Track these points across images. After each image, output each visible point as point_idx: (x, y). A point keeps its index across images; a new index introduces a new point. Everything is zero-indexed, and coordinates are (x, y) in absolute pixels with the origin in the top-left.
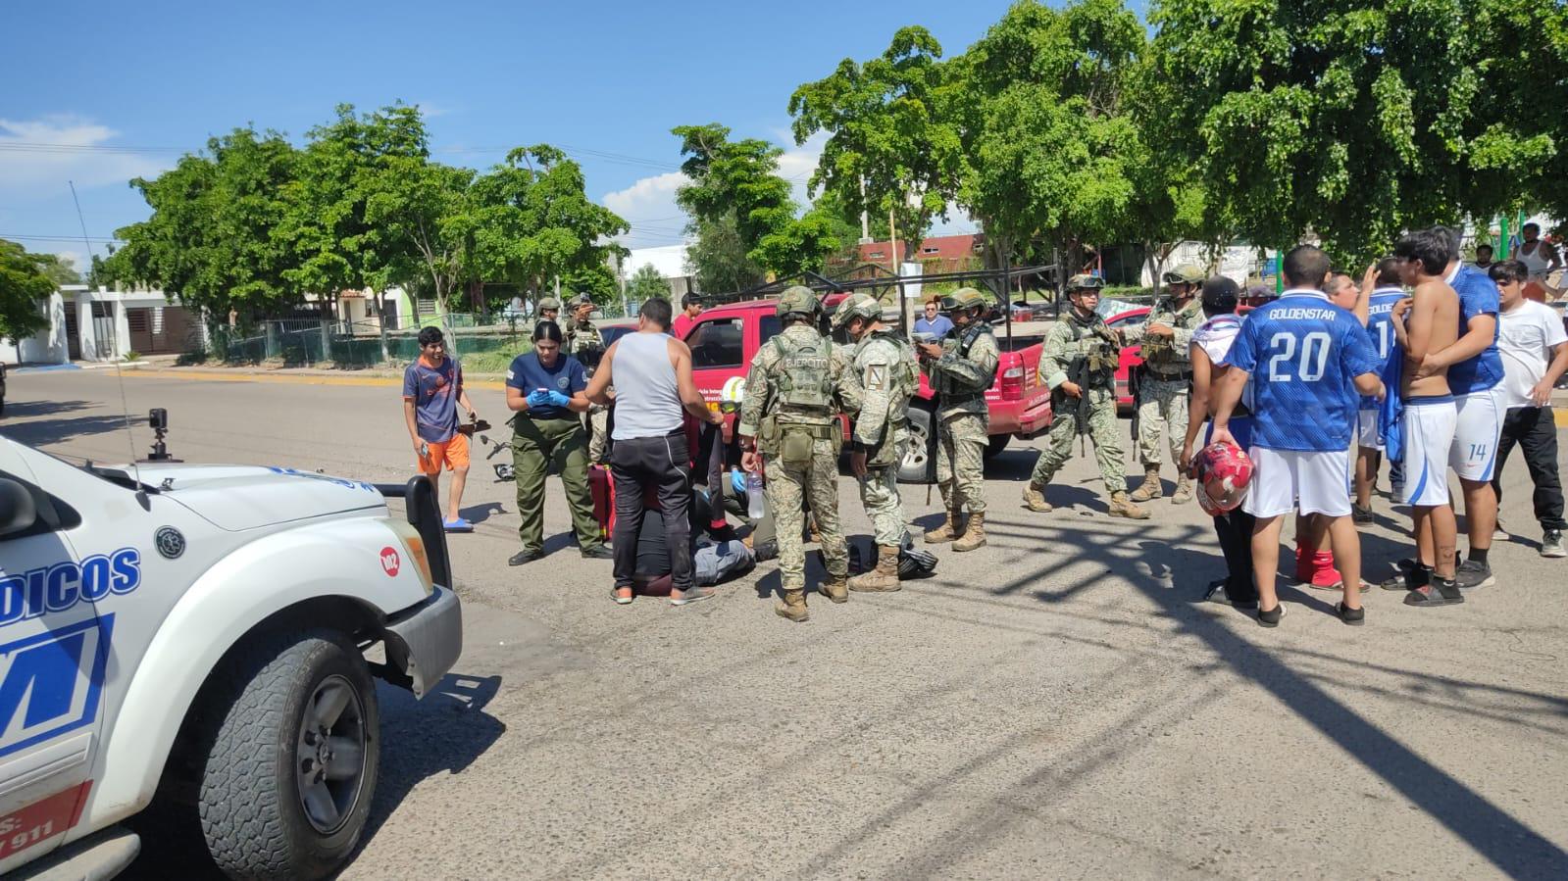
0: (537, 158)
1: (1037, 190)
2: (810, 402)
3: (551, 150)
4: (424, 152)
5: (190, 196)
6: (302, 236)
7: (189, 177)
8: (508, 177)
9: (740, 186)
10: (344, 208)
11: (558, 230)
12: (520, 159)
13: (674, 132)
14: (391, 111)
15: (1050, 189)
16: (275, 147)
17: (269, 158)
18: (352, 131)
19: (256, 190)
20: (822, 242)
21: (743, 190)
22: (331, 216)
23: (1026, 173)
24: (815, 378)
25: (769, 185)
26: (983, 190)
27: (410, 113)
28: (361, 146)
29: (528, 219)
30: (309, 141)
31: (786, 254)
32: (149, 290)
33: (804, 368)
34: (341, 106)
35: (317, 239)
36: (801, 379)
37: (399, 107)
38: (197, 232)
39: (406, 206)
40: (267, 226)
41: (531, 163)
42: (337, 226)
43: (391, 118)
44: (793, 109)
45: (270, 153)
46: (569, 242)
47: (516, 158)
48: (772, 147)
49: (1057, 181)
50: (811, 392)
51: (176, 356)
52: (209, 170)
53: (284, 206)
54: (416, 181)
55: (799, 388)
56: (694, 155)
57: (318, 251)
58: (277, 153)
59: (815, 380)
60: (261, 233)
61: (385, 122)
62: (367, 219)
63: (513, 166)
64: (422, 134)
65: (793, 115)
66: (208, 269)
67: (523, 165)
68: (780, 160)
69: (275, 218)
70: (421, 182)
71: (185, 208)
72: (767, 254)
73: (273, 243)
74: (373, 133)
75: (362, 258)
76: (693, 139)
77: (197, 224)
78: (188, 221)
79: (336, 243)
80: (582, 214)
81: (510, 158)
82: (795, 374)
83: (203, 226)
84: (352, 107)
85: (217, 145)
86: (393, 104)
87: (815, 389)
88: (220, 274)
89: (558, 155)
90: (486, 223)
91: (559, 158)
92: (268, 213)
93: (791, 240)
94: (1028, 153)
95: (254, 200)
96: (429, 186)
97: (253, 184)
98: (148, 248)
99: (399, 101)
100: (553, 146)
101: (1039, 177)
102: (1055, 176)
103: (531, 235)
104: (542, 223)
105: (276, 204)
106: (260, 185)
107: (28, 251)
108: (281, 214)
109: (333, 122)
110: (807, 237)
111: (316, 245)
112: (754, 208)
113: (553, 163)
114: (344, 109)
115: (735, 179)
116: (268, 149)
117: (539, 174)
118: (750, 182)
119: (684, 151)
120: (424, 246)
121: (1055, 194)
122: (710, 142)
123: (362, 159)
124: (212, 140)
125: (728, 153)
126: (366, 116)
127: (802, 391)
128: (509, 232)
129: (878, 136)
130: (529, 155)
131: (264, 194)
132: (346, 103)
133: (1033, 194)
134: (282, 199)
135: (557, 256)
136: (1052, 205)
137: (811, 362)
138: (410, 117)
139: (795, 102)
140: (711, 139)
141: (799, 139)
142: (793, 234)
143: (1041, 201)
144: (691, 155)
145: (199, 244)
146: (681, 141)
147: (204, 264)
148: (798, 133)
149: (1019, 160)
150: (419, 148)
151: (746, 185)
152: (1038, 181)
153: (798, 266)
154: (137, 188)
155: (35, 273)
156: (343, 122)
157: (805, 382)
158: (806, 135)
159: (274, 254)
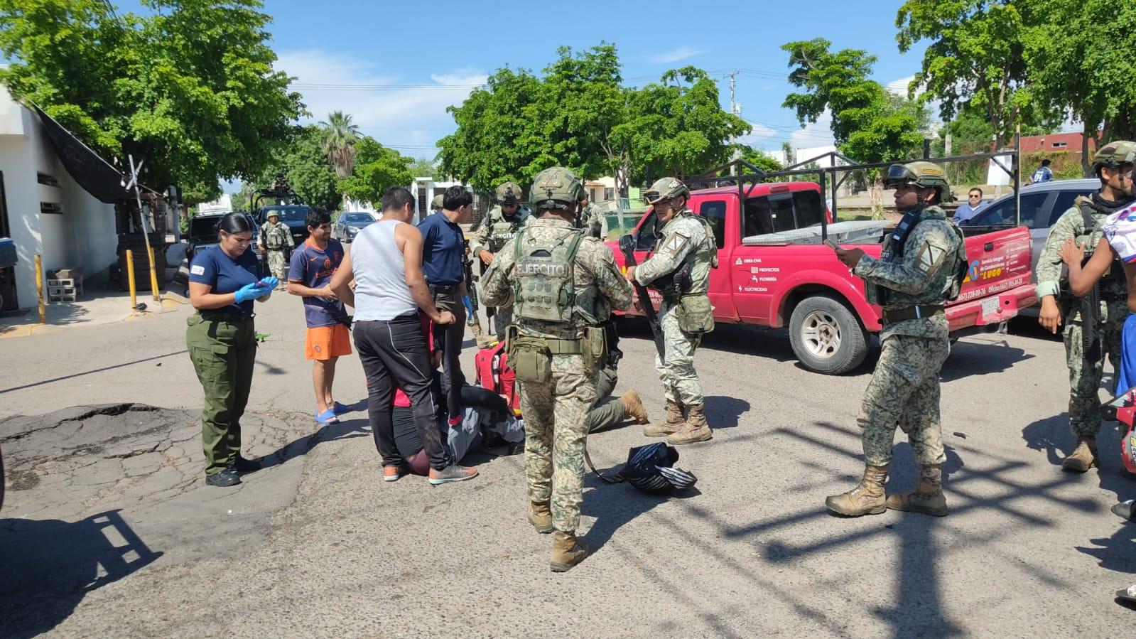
0: (685, 77)
1: (1097, 80)
2: (546, 317)
3: (695, 70)
4: (618, 79)
5: (476, 117)
6: (532, 142)
7: (475, 104)
8: (659, 93)
9: (832, 90)
10: (558, 122)
11: (693, 132)
12: (672, 79)
13: (784, 48)
14: (597, 50)
15: (1111, 77)
16: (523, 81)
17: (517, 89)
18: (567, 66)
19: (508, 111)
20: (904, 137)
21: (835, 94)
22: (550, 127)
23: (1085, 65)
24: (548, 289)
25: (860, 88)
26: (1045, 83)
27: (609, 50)
28: (574, 76)
29: (670, 124)
30: (545, 75)
31: (871, 148)
32: (454, 181)
33: (536, 275)
34: (562, 48)
35: (540, 145)
36: (531, 290)
37: (603, 46)
38: (478, 141)
39: (596, 119)
40: (515, 136)
41: (681, 81)
42: (553, 135)
43: (597, 55)
44: (900, 22)
45: (518, 85)
46: (698, 141)
47: (669, 78)
48: (868, 55)
49: (1119, 69)
50: (544, 305)
51: (470, 225)
52: (487, 97)
53: (524, 122)
54: (603, 100)
55: (532, 300)
56: (800, 66)
57: (540, 153)
58: (524, 85)
59: (548, 290)
60: (509, 141)
61: (593, 58)
62: (570, 130)
63: (666, 85)
64: (616, 65)
65: (900, 27)
66: (483, 166)
67: (674, 83)
68: (873, 67)
69: (519, 130)
70: (606, 100)
71: (470, 125)
72: (853, 148)
73: (517, 148)
74: (582, 66)
75: (568, 157)
76: (798, 53)
77: (478, 136)
78: (473, 133)
79: (552, 147)
80: (711, 119)
81: (664, 78)
82: (526, 284)
83: (481, 137)
84: (569, 48)
85: (494, 81)
86: (598, 44)
87: (549, 302)
88: (489, 170)
89: (699, 74)
90: (641, 129)
91: (701, 76)
92: (516, 128)
93: (876, 136)
94: (1090, 43)
95: (507, 119)
96: (611, 103)
97: (507, 107)
98: (452, 152)
99: (603, 42)
100: (697, 68)
101: (1099, 66)
102: (1118, 66)
103: (672, 137)
104: (681, 126)
105: (519, 121)
106: (511, 108)
107: (402, 155)
108: (523, 128)
109: (556, 60)
110: (890, 133)
111: (539, 149)
112: (845, 108)
113: (696, 80)
114: (562, 50)
115: (829, 84)
116: (518, 82)
117: (686, 90)
118: (842, 86)
119: (791, 63)
120: (607, 148)
121: (1117, 83)
122: (812, 55)
123: (573, 86)
124: (490, 78)
125: (827, 63)
126: (579, 54)
127: (533, 304)
128: (655, 137)
129: (972, 40)
130: (679, 74)
131: (514, 113)
132: (565, 46)
133: (1093, 84)
134: (524, 118)
135: (689, 154)
136: (1113, 94)
137: (544, 269)
138: (609, 53)
139: (902, 15)
140: (813, 52)
141: (903, 47)
142: (878, 131)
143: (1101, 91)
144: (797, 66)
145: (478, 150)
146: (788, 55)
147: (481, 163)
148: (902, 42)
149: (1080, 50)
150: (614, 76)
151: (837, 90)
152: (1099, 71)
153: (880, 158)
154: (451, 113)
155: (404, 169)
156: (563, 60)
157: (536, 293)
158: (909, 43)
159: (517, 155)
